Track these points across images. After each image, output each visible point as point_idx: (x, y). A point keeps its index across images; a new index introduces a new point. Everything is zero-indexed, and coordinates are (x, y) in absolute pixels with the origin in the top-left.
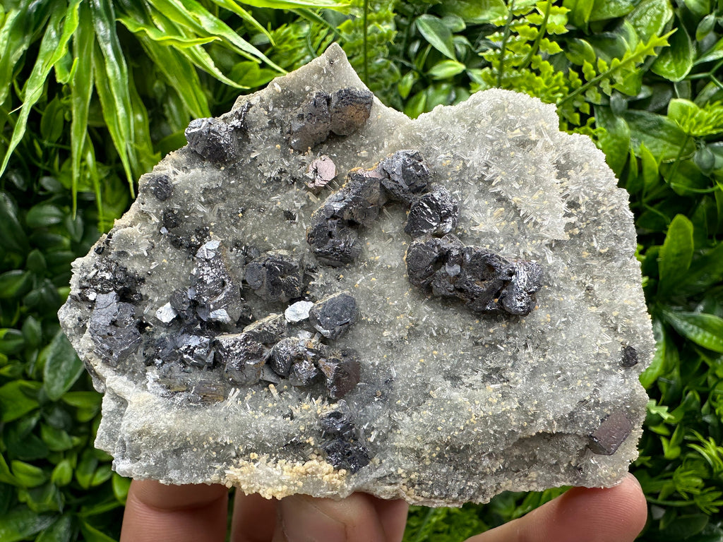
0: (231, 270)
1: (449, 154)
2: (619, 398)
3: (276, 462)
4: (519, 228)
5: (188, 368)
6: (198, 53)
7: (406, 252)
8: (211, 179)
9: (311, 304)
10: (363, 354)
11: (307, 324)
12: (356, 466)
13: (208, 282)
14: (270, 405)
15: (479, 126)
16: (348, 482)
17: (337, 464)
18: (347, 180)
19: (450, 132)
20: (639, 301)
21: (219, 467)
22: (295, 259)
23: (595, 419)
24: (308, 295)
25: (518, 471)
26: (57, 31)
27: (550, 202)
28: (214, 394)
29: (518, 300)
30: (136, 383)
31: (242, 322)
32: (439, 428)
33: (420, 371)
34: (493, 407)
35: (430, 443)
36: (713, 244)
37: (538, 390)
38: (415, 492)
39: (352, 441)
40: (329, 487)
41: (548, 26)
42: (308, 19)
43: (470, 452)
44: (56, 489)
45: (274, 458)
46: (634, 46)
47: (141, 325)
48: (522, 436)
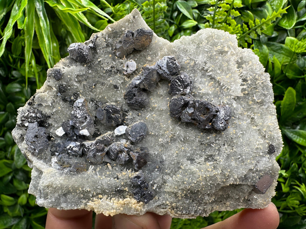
0: (90, 112)
1: (188, 58)
2: (267, 168)
3: (111, 199)
4: (220, 91)
5: (71, 157)
6: (80, 15)
7: (169, 102)
8: (80, 71)
9: (126, 127)
10: (150, 149)
11: (125, 136)
12: (147, 200)
13: (79, 117)
14: (108, 173)
15: (201, 45)
16: (144, 208)
17: (138, 200)
18: (142, 70)
19: (188, 48)
20: (275, 124)
21: (84, 201)
22: (118, 107)
23: (256, 178)
24: (125, 123)
25: (221, 202)
26: (18, 6)
27: (234, 79)
28: (82, 168)
29: (221, 123)
30: (47, 163)
31: (95, 135)
32: (185, 183)
33: (176, 157)
34: (210, 173)
35: (181, 189)
36: (304, 100)
37: (230, 165)
38: (174, 212)
39: (145, 189)
40: (135, 210)
41: (234, 4)
42: (129, 1)
43: (199, 193)
44: (20, 207)
45: (110, 197)
46: (271, 14)
47: (49, 137)
48: (223, 186)
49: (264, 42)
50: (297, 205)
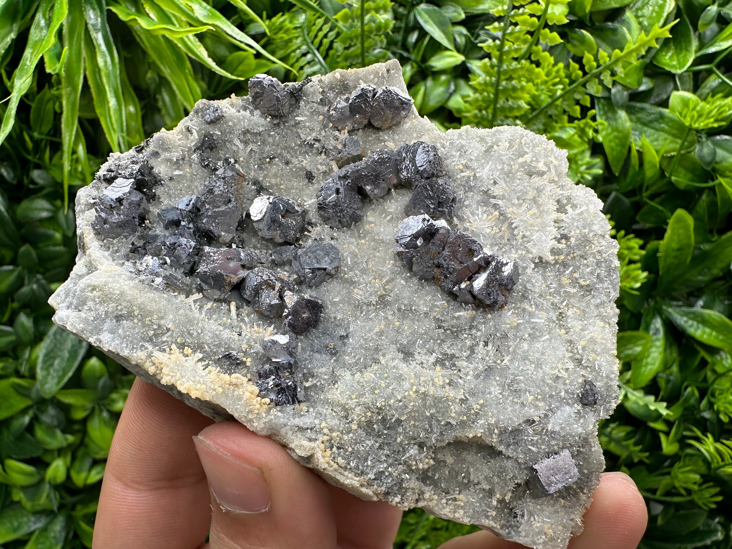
3: (207, 366)
4: (509, 240)
8: (255, 124)
12: (282, 400)
13: (216, 193)
14: (225, 319)
16: (268, 413)
17: (263, 391)
21: (151, 348)
24: (299, 245)
26: (45, 19)
27: (542, 222)
30: (114, 260)
32: (377, 392)
33: (377, 334)
34: (437, 389)
35: (363, 405)
36: (714, 239)
37: (488, 391)
38: (331, 456)
39: (287, 374)
40: (246, 406)
41: (548, 16)
42: (304, 8)
43: (400, 430)
44: (50, 489)
45: (206, 363)
46: (635, 37)
47: (142, 219)
48: (459, 434)
49: (620, 102)
50: (695, 483)
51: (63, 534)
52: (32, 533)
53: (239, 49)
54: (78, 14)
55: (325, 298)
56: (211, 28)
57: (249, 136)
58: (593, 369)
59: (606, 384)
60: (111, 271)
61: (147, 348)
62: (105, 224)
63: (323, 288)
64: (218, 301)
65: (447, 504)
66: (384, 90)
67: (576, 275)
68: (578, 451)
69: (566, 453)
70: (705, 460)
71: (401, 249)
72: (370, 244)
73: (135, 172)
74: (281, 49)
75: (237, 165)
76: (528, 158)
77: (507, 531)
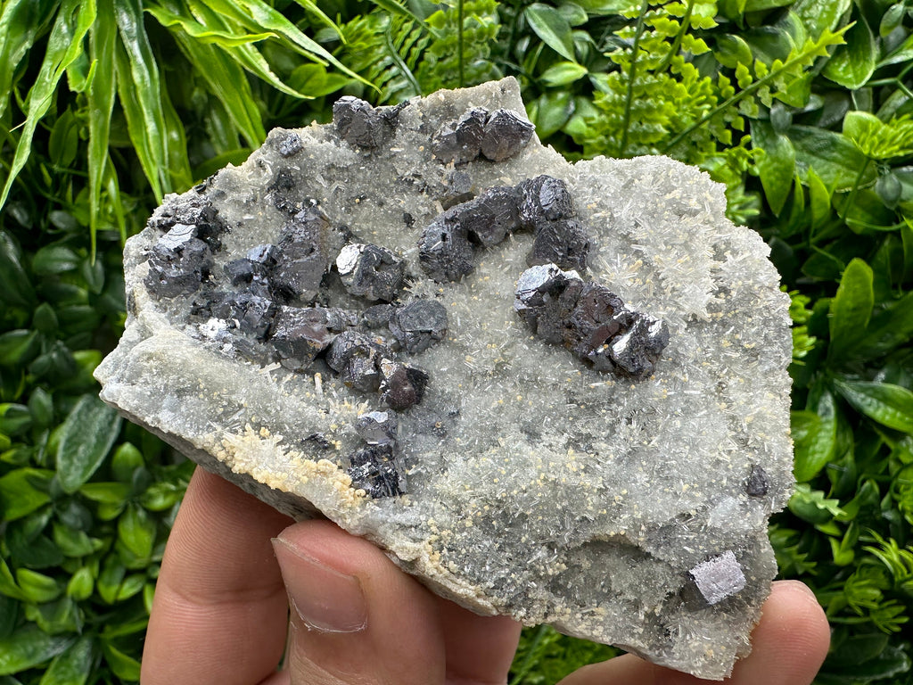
6: (249, 53)
8: (342, 157)
11: (385, 331)
13: (295, 241)
14: (308, 394)
17: (357, 480)
21: (220, 429)
24: (397, 303)
26: (68, 24)
27: (696, 272)
30: (172, 324)
32: (496, 480)
34: (570, 476)
35: (479, 497)
36: (898, 296)
37: (632, 478)
38: (440, 559)
39: (386, 460)
40: (337, 499)
41: (692, 18)
42: (388, 9)
43: (525, 527)
44: (73, 605)
45: (287, 446)
46: (801, 44)
47: (206, 274)
48: (596, 531)
49: (782, 125)
50: (874, 601)
51: (89, 663)
52: (51, 660)
53: (308, 61)
54: (108, 18)
55: (430, 367)
56: (275, 35)
57: (334, 172)
58: (762, 452)
59: (777, 469)
60: (170, 336)
61: (215, 429)
62: (161, 279)
63: (427, 356)
64: (299, 373)
65: (582, 619)
66: (499, 114)
67: (739, 336)
68: (744, 552)
69: (730, 555)
70: (887, 572)
71: (524, 307)
72: (484, 301)
73: (196, 216)
74: (360, 60)
75: (320, 207)
76: (677, 194)
77: (657, 652)
